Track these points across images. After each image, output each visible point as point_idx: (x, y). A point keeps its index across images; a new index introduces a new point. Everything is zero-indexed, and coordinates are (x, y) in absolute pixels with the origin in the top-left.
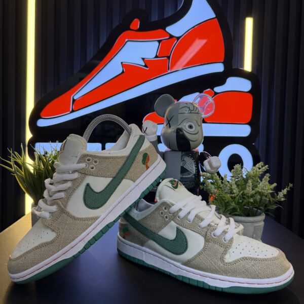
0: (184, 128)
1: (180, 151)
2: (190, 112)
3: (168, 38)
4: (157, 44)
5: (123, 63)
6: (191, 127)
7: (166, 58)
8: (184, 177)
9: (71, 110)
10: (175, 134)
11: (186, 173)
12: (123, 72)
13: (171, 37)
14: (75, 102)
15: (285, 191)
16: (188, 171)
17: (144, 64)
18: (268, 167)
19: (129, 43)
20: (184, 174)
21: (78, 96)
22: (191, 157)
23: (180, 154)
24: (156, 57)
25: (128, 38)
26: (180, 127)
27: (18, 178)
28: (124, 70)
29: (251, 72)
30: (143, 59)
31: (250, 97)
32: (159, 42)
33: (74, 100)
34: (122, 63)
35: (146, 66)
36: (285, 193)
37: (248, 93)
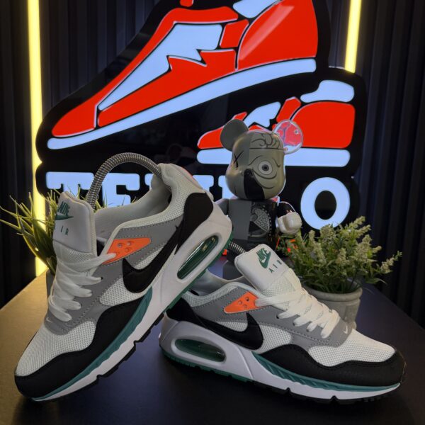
0: (255, 170)
1: (249, 200)
2: (265, 146)
3: (236, 19)
4: (219, 28)
5: (170, 57)
6: (266, 168)
7: (232, 50)
8: (253, 236)
9: (95, 126)
10: (243, 178)
11: (257, 231)
12: (169, 70)
13: (241, 18)
14: (101, 114)
15: (391, 261)
16: (260, 228)
17: (200, 59)
18: (371, 228)
19: (178, 27)
20: (254, 232)
21: (104, 105)
22: (265, 209)
23: (249, 204)
24: (219, 48)
25: (176, 20)
26: (250, 167)
27: (27, 239)
28: (171, 68)
29: (355, 74)
30: (199, 51)
31: (352, 110)
32: (223, 25)
33: (99, 112)
34: (168, 56)
35: (202, 61)
36: (391, 264)
37: (349, 105)
